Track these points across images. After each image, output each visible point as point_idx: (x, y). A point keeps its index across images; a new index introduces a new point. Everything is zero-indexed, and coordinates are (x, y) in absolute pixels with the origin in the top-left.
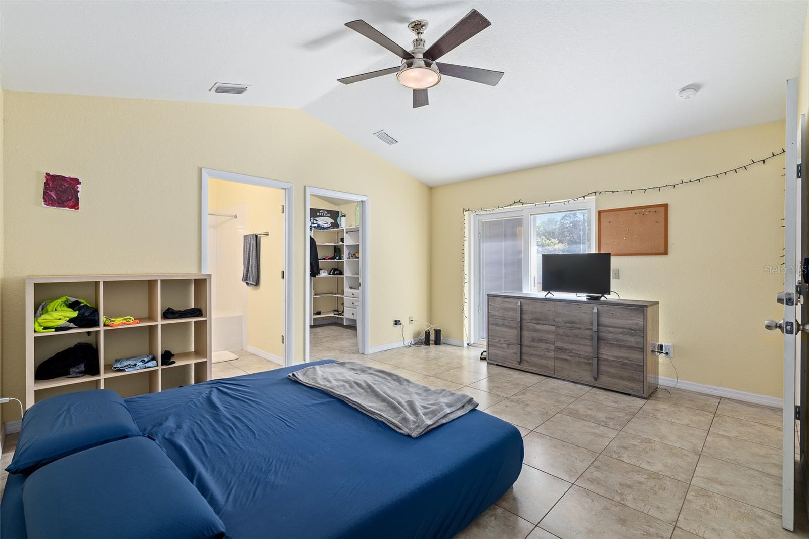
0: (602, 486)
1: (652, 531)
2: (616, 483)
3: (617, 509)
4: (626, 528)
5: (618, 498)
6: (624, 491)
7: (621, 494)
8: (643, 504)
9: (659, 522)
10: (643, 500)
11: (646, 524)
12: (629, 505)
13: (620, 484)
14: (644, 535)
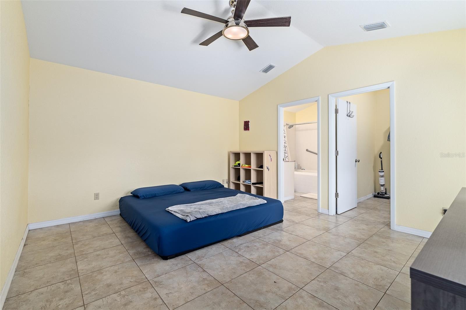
0: (137, 292)
1: (93, 293)
2: (134, 299)
3: (117, 288)
4: (105, 284)
5: (123, 293)
6: (124, 299)
7: (124, 296)
8: (109, 301)
9: (93, 300)
10: (111, 304)
11: (98, 293)
12: (114, 295)
13: (131, 302)
14: (95, 288)
